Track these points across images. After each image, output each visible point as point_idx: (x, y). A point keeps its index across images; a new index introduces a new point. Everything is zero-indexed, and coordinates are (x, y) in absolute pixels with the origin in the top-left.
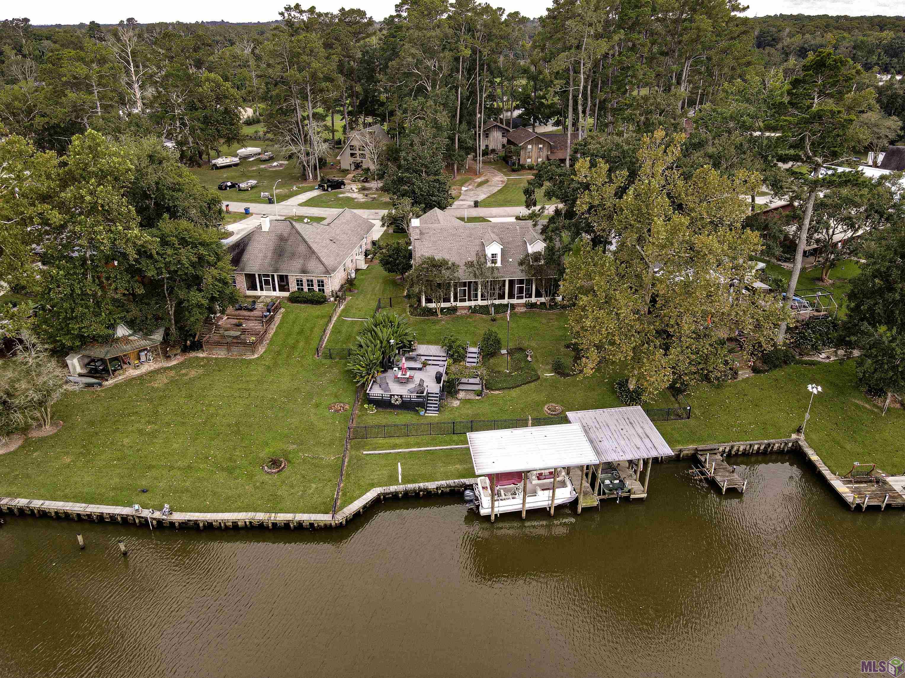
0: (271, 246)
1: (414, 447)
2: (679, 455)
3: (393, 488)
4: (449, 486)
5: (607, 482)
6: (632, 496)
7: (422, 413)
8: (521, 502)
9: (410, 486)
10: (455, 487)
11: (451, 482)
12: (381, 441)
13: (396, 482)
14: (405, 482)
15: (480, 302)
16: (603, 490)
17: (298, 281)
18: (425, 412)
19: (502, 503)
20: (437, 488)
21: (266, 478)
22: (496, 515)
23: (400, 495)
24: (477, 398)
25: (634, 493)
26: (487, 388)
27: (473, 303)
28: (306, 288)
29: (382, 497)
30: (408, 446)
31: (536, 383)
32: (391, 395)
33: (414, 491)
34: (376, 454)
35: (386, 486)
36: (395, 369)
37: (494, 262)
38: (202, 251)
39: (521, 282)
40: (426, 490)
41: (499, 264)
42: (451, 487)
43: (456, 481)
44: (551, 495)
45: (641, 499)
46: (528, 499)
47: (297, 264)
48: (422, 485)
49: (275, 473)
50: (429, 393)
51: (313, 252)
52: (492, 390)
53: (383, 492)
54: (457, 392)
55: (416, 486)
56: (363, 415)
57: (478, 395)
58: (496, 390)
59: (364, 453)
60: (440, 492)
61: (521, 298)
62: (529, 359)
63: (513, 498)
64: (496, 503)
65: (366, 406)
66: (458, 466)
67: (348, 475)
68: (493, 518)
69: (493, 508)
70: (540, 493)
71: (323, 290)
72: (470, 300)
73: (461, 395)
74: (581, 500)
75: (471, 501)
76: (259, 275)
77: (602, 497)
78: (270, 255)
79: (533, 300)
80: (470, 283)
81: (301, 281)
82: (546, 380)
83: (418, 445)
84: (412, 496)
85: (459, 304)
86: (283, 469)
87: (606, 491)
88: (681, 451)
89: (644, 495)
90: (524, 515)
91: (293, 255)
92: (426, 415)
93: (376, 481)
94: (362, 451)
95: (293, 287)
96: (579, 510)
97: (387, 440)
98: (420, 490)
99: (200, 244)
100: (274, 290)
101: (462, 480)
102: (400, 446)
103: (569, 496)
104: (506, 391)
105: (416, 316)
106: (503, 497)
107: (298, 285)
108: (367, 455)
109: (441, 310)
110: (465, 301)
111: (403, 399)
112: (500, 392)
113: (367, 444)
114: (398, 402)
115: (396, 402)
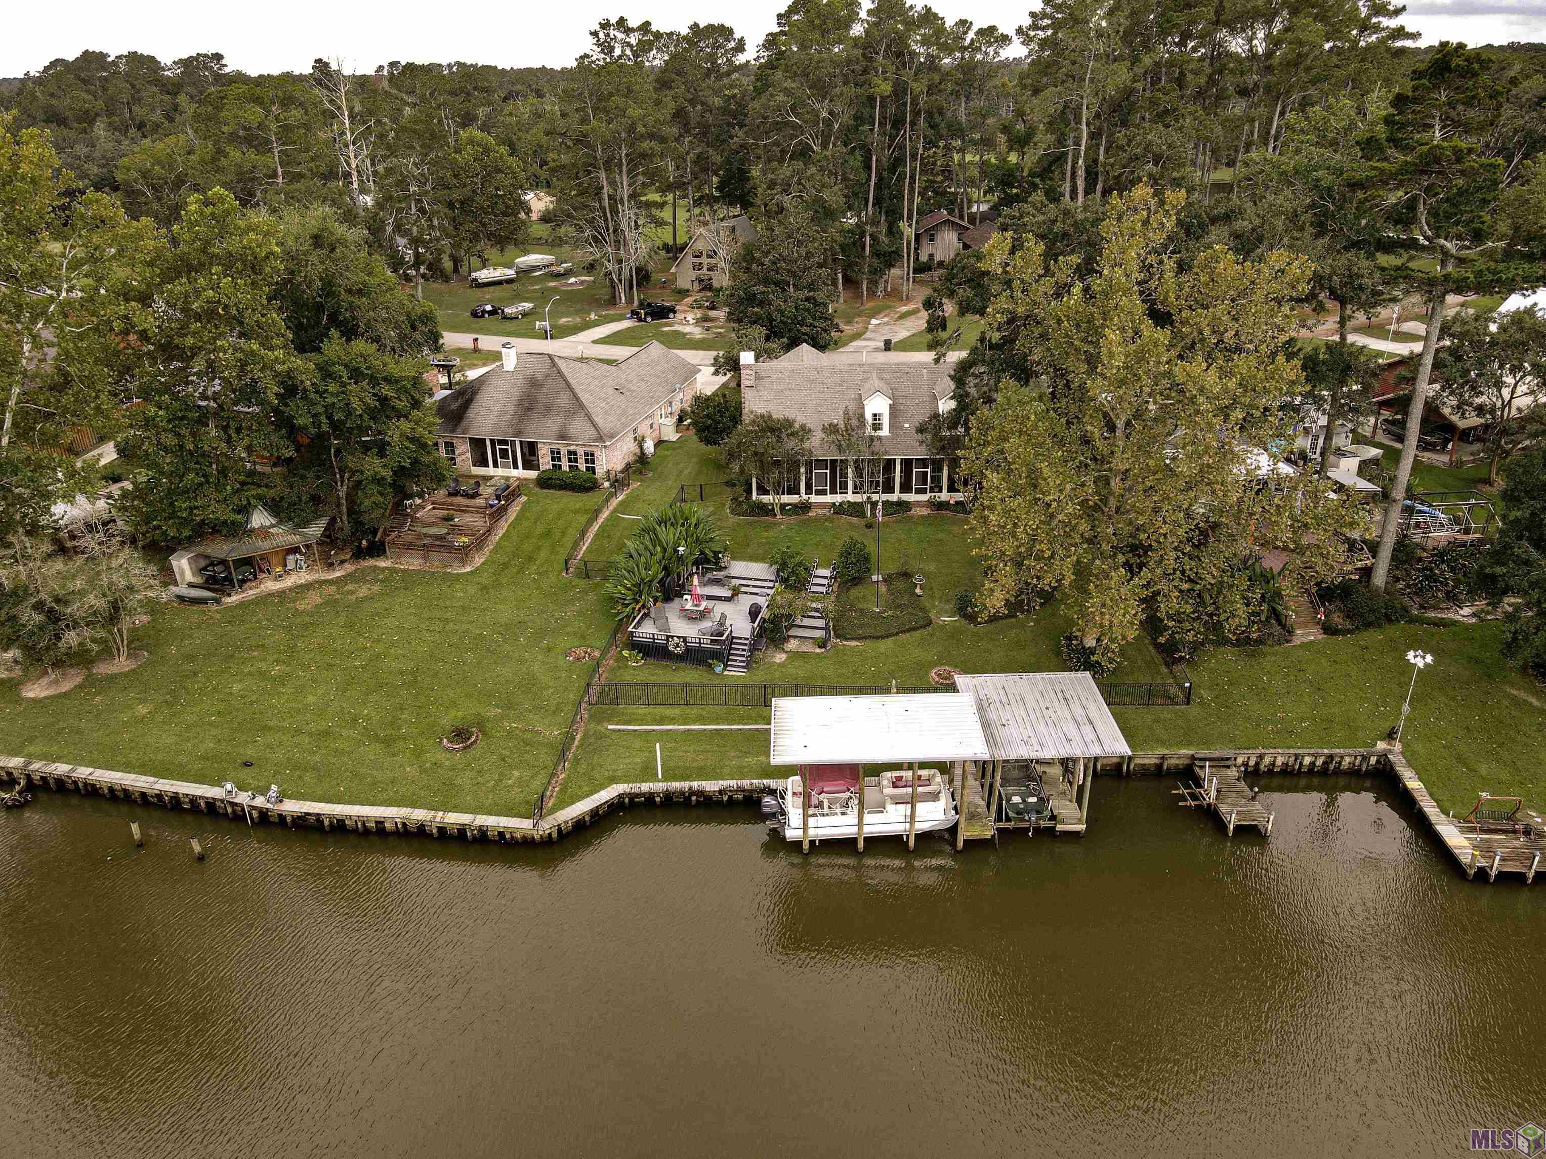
0: (516, 393)
1: (694, 723)
2: (1161, 765)
3: (646, 787)
4: (740, 790)
5: (1016, 799)
6: (1059, 827)
7: (718, 669)
8: (856, 821)
9: (676, 785)
10: (752, 791)
11: (746, 783)
12: (642, 710)
13: (653, 777)
14: (665, 779)
15: (850, 497)
16: (1007, 814)
17: (552, 452)
18: (724, 669)
19: (822, 821)
20: (720, 792)
21: (441, 756)
22: (812, 842)
23: (658, 799)
24: (818, 650)
25: (1063, 822)
26: (837, 636)
27: (838, 498)
28: (565, 465)
29: (627, 800)
30: (685, 720)
31: (925, 632)
32: (668, 637)
33: (682, 793)
34: (629, 731)
35: (633, 782)
36: (685, 597)
37: (877, 427)
38: (386, 390)
39: (923, 463)
40: (701, 793)
41: (885, 432)
42: (744, 790)
43: (754, 781)
44: (909, 813)
45: (1077, 833)
46: (868, 818)
47: (553, 424)
48: (695, 785)
49: (458, 749)
50: (733, 638)
51: (581, 406)
52: (847, 639)
53: (628, 791)
54: (786, 639)
55: (685, 785)
56: (620, 668)
57: (820, 647)
58: (852, 639)
59: (610, 727)
60: (725, 798)
61: (924, 491)
62: (918, 591)
63: (843, 814)
64: (812, 821)
65: (626, 653)
66: (762, 758)
67: (576, 761)
68: (806, 846)
69: (805, 827)
70: (890, 807)
71: (593, 469)
72: (833, 492)
73: (792, 645)
74: (962, 825)
75: (774, 815)
76: (492, 441)
77: (1002, 825)
78: (511, 408)
79: (944, 496)
80: (834, 462)
81: (559, 453)
82: (943, 627)
83: (702, 720)
84: (678, 803)
85: (814, 498)
86: (472, 744)
87: (1011, 814)
88: (1163, 758)
89: (1083, 827)
90: (861, 844)
91: (548, 410)
92: (726, 673)
93: (620, 773)
94: (605, 724)
95: (545, 462)
96: (960, 844)
97: (651, 709)
98: (692, 792)
99: (385, 379)
100: (516, 466)
101: (765, 781)
102: (672, 721)
103: (943, 817)
104: (869, 643)
105: (739, 515)
106: (826, 810)
107: (553, 459)
108: (614, 730)
109: (782, 507)
110: (826, 494)
111: (688, 644)
112: (859, 644)
113: (617, 714)
114: (679, 649)
115: (676, 648)
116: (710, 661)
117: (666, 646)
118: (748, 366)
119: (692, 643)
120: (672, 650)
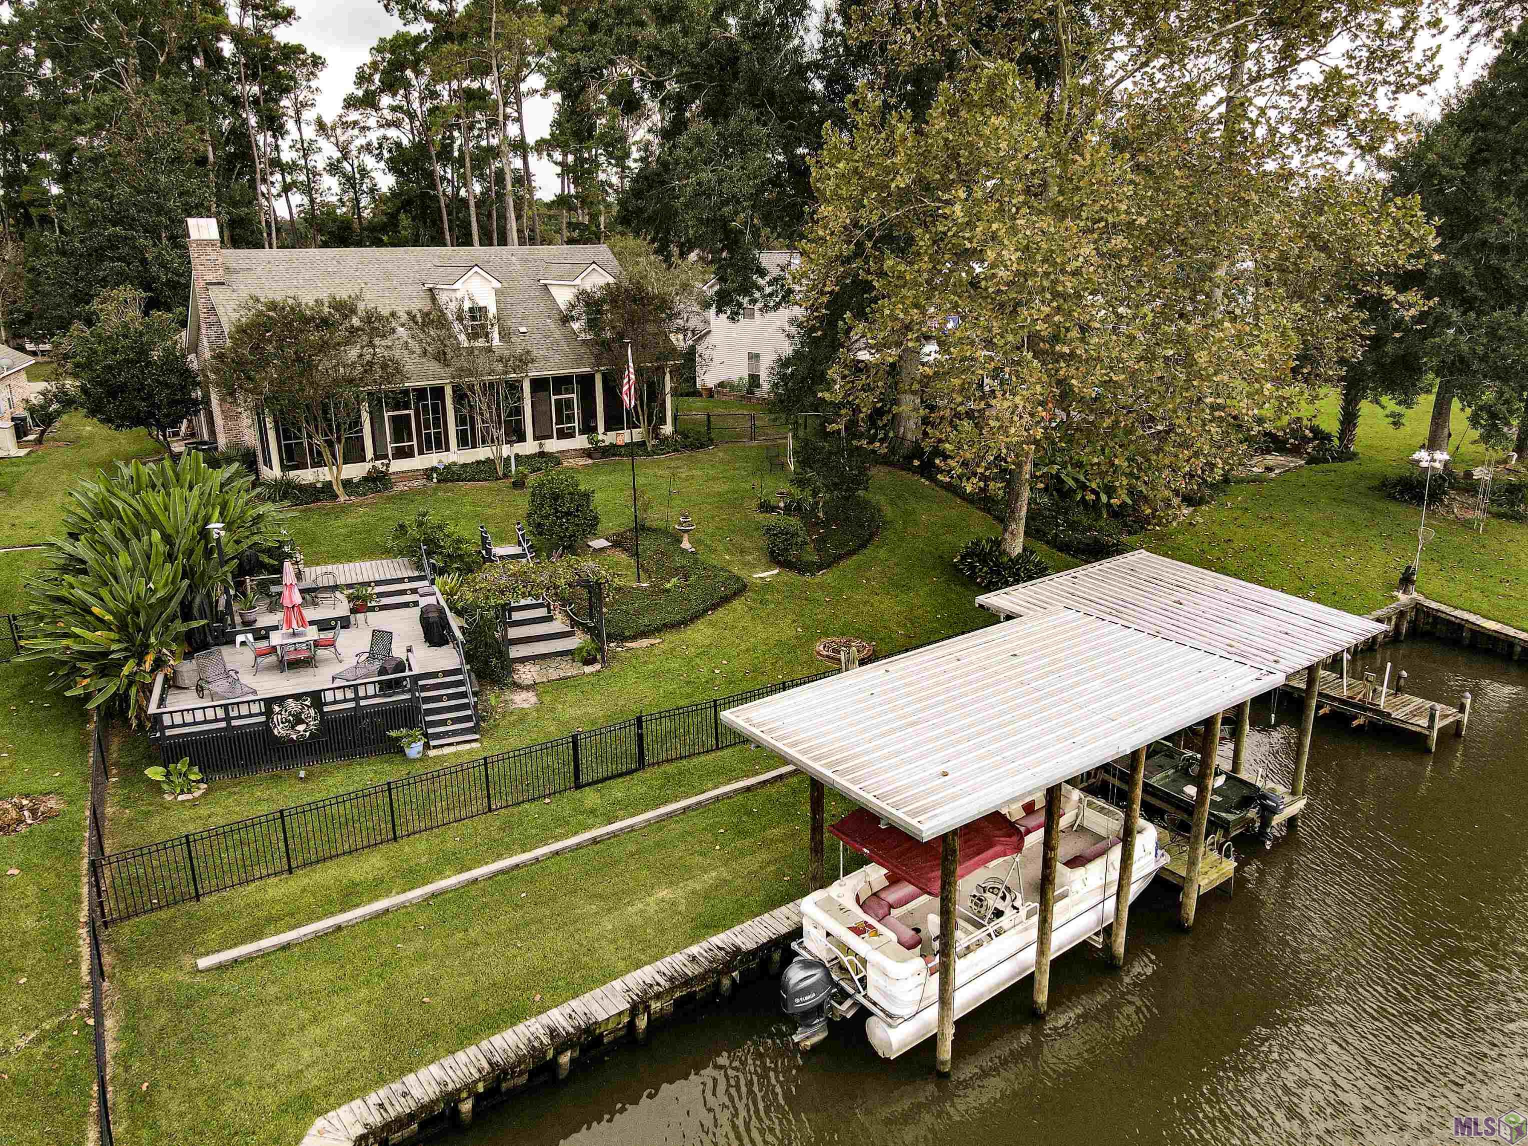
1: (441, 874)
4: (678, 981)
7: (415, 750)
8: (1031, 933)
9: (507, 1042)
11: (678, 963)
12: (274, 889)
15: (455, 455)
18: (427, 746)
20: (634, 1010)
24: (588, 669)
26: (608, 638)
31: (745, 600)
32: (269, 701)
33: (533, 1057)
34: (264, 954)
37: (478, 332)
41: (493, 340)
42: (688, 981)
43: (694, 950)
48: (558, 1018)
50: (421, 675)
52: (626, 639)
54: (508, 665)
55: (532, 1030)
56: (147, 815)
57: (588, 662)
58: (637, 637)
59: (204, 963)
61: (570, 433)
62: (686, 546)
65: (155, 773)
72: (425, 449)
73: (526, 674)
79: (603, 437)
80: (421, 392)
82: (767, 586)
83: (451, 860)
85: (392, 465)
87: (1226, 817)
90: (1043, 989)
92: (432, 753)
93: (313, 1079)
94: (187, 961)
96: (1191, 907)
97: (302, 880)
102: (374, 886)
103: (1153, 865)
104: (671, 638)
108: (221, 967)
109: (347, 484)
110: (411, 455)
111: (326, 709)
112: (653, 641)
113: (207, 922)
114: (301, 728)
115: (293, 727)
116: (393, 734)
117: (267, 727)
118: (210, 243)
119: (335, 702)
120: (284, 733)
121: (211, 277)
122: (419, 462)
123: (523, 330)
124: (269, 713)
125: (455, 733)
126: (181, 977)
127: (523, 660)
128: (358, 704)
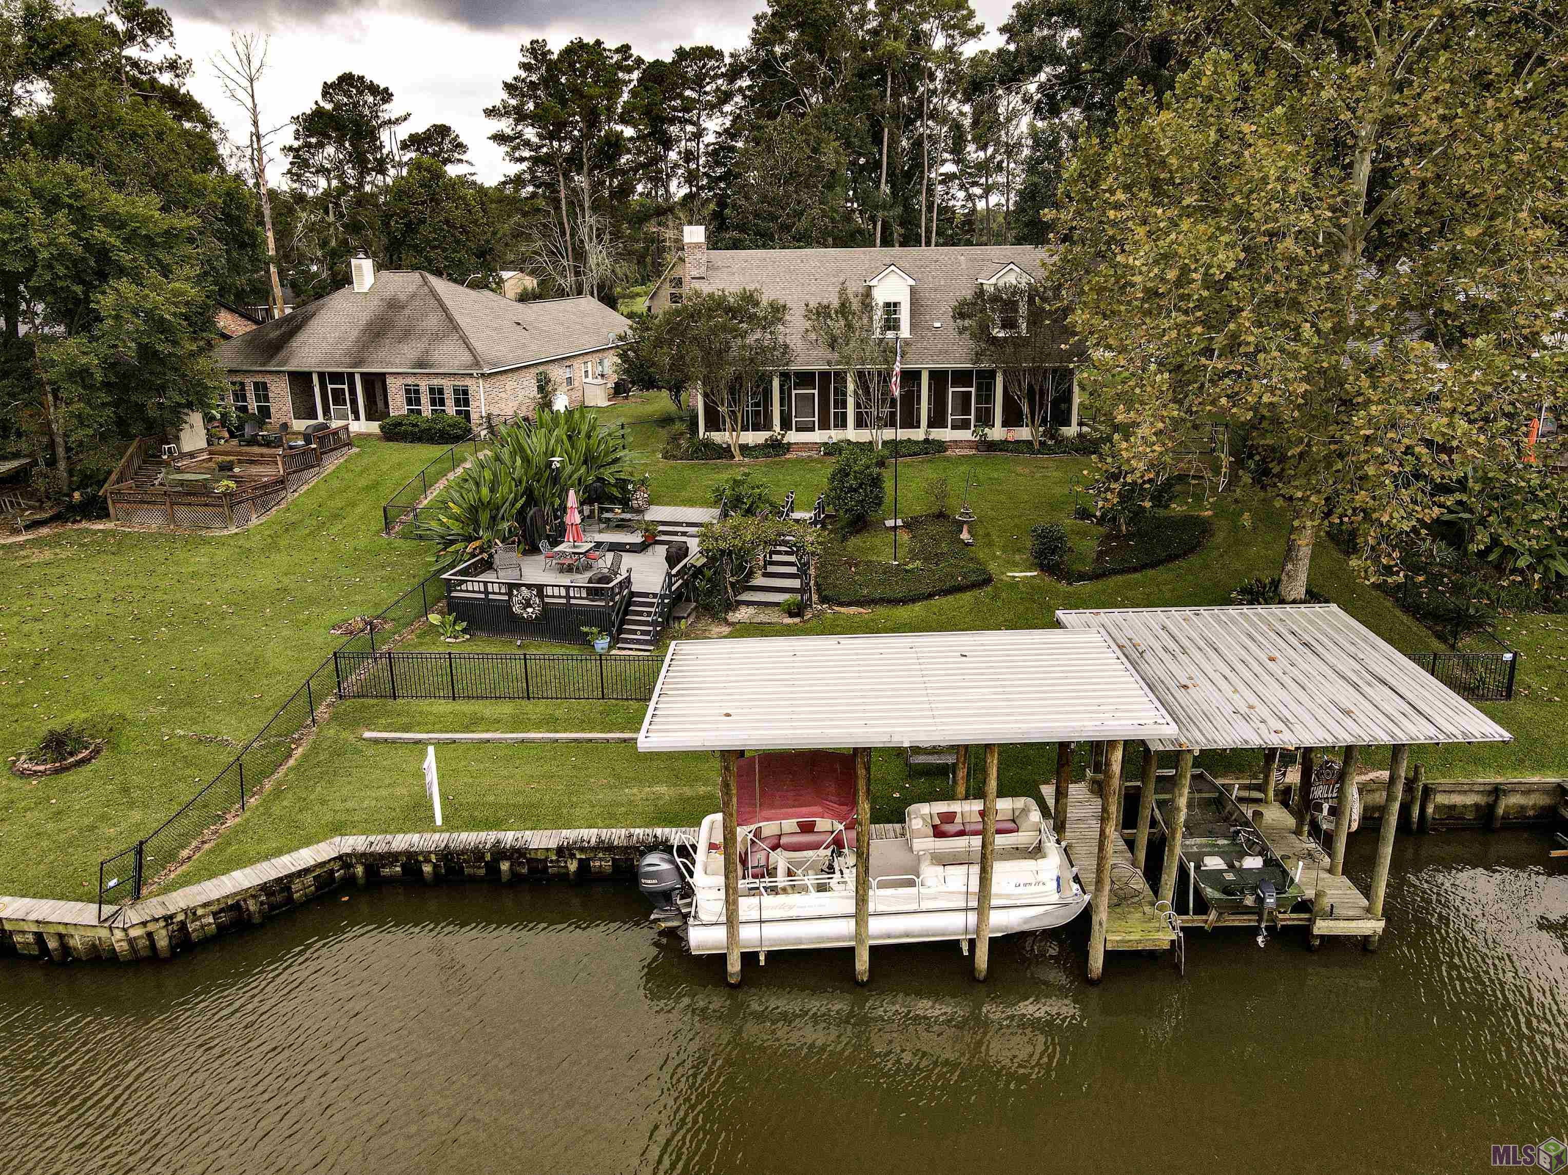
0: (364, 317)
1: (537, 729)
3: (401, 842)
4: (606, 847)
5: (1214, 863)
6: (1322, 927)
7: (600, 645)
8: (850, 907)
9: (468, 838)
10: (626, 849)
11: (617, 835)
12: (442, 707)
13: (424, 822)
14: (450, 824)
15: (852, 434)
16: (1197, 891)
17: (408, 391)
19: (773, 905)
20: (561, 851)
23: (427, 869)
24: (788, 621)
25: (1330, 914)
26: (824, 600)
27: (834, 435)
28: (427, 409)
29: (360, 870)
30: (517, 724)
31: (980, 593)
32: (511, 586)
33: (477, 853)
37: (891, 324)
39: (962, 377)
40: (517, 854)
41: (905, 332)
43: (637, 831)
44: (974, 886)
45: (1363, 944)
46: (879, 899)
47: (410, 351)
48: (509, 838)
50: (632, 594)
51: (456, 328)
54: (732, 605)
55: (486, 838)
57: (791, 615)
58: (850, 604)
59: (367, 734)
60: (573, 866)
61: (965, 425)
62: (965, 537)
63: (822, 888)
64: (747, 907)
65: (433, 618)
66: (662, 789)
68: (734, 966)
69: (732, 921)
70: (930, 873)
71: (467, 413)
72: (824, 426)
73: (743, 615)
74: (1102, 915)
75: (666, 896)
77: (1193, 920)
78: (354, 334)
79: (997, 433)
80: (825, 375)
81: (417, 392)
82: (1013, 585)
83: (551, 723)
84: (473, 879)
85: (793, 437)
87: (1210, 892)
89: (1374, 926)
90: (862, 963)
92: (613, 652)
93: (357, 818)
94: (359, 730)
95: (398, 406)
96: (1097, 962)
97: (457, 706)
100: (357, 418)
101: (659, 831)
102: (495, 723)
103: (1055, 898)
104: (882, 612)
107: (409, 402)
108: (376, 741)
109: (744, 448)
110: (813, 429)
111: (547, 600)
112: (861, 610)
113: (388, 714)
114: (530, 610)
115: (525, 609)
116: (585, 629)
117: (508, 606)
118: (697, 245)
119: (553, 596)
120: (519, 611)
121: (695, 273)
122: (818, 436)
123: (937, 325)
124: (510, 594)
125: (638, 642)
126: (352, 739)
127: (749, 603)
128: (568, 601)
